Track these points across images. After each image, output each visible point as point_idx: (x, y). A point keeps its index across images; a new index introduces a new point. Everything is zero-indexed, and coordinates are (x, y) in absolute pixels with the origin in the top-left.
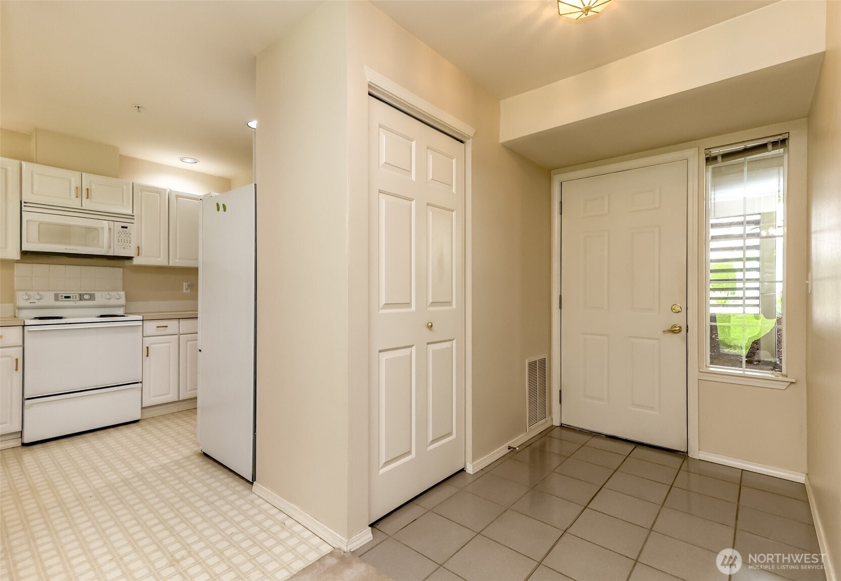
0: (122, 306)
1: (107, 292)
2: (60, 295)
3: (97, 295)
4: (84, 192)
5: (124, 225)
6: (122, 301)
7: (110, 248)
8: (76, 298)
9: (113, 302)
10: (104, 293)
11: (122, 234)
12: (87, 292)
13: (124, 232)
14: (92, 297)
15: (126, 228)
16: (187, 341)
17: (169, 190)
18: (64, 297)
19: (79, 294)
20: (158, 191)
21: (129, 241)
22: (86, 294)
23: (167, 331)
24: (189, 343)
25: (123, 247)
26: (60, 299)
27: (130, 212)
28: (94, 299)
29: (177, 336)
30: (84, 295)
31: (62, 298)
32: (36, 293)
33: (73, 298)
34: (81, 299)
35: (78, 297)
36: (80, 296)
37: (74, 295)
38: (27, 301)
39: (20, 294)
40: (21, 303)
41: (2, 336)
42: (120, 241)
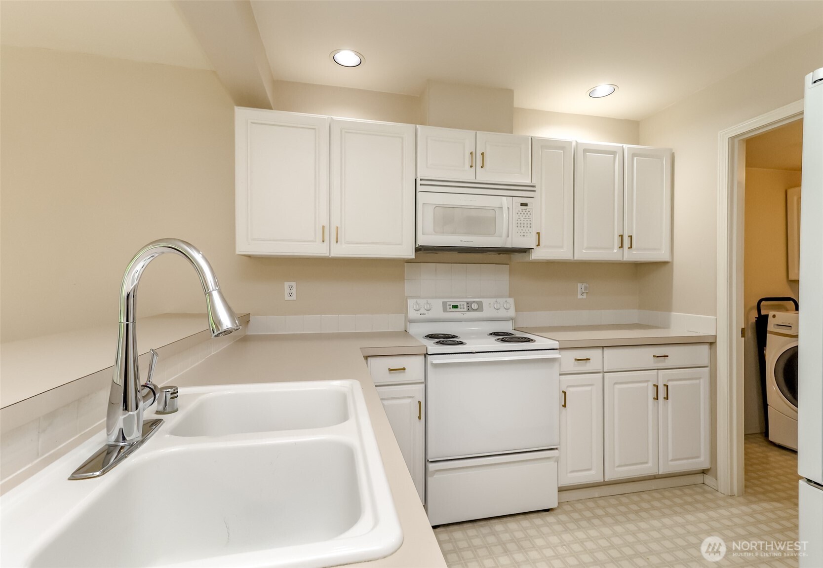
0: (512, 319)
1: (494, 300)
2: (448, 303)
3: (486, 302)
4: (477, 159)
5: (524, 201)
6: (512, 313)
7: (508, 237)
8: (464, 308)
9: (502, 313)
10: (492, 301)
11: (521, 215)
12: (474, 300)
13: (524, 211)
14: (480, 308)
15: (526, 205)
16: (615, 384)
17: (574, 143)
18: (451, 307)
19: (466, 302)
20: (561, 146)
21: (529, 226)
22: (474, 302)
23: (588, 367)
24: (617, 386)
25: (522, 234)
26: (449, 310)
27: (527, 181)
28: (482, 310)
29: (601, 374)
30: (471, 304)
31: (450, 308)
32: (425, 301)
33: (461, 308)
34: (469, 309)
35: (465, 306)
36: (468, 305)
37: (462, 304)
38: (418, 312)
39: (411, 303)
40: (412, 314)
41: (404, 369)
42: (519, 225)
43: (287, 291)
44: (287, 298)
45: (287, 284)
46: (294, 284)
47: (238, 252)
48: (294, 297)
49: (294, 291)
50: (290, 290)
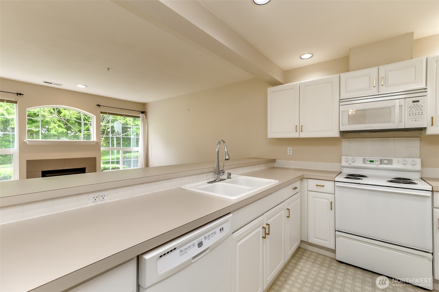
0: (418, 171)
1: (403, 159)
2: (367, 159)
3: (395, 160)
4: (380, 81)
5: (416, 99)
6: (418, 167)
7: (402, 122)
8: (377, 163)
9: (409, 167)
10: (400, 159)
11: (413, 109)
13: (416, 106)
14: (390, 163)
15: (418, 101)
18: (369, 161)
19: (380, 159)
21: (421, 114)
22: (386, 159)
25: (415, 119)
26: (366, 162)
27: (421, 86)
30: (384, 160)
32: (352, 157)
33: (375, 162)
34: (381, 162)
35: (379, 161)
36: (381, 161)
37: (377, 160)
38: (347, 163)
39: (343, 158)
40: (344, 163)
41: (324, 186)
42: (411, 114)
43: (288, 151)
44: (289, 154)
45: (288, 148)
46: (291, 148)
47: (268, 137)
48: (291, 154)
49: (291, 151)
50: (290, 150)
